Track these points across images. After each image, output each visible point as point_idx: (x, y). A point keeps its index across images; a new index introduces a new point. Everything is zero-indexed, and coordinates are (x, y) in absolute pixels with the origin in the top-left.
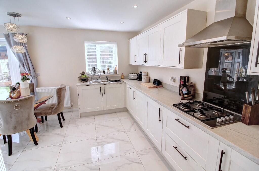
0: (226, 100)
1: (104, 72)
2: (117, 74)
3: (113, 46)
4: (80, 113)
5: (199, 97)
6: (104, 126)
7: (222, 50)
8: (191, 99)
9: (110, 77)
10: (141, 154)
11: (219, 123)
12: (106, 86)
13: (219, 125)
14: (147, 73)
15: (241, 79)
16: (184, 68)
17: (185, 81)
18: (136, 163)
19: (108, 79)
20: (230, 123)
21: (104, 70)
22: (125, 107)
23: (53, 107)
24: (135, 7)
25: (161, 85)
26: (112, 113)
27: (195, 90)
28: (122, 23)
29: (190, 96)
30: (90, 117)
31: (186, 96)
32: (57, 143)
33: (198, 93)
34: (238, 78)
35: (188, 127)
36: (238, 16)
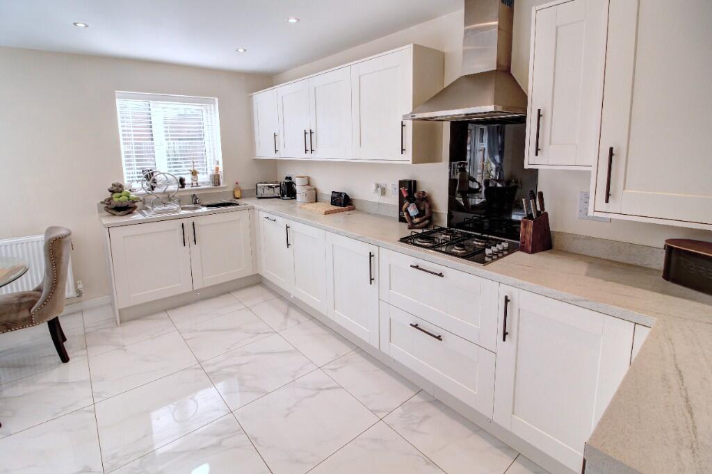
0: (485, 221)
1: (182, 181)
2: (222, 185)
3: (203, 108)
4: (120, 310)
5: (439, 220)
6: (208, 330)
7: (470, 126)
8: (426, 227)
9: (201, 194)
10: (332, 370)
11: (491, 256)
12: (198, 221)
13: (490, 260)
14: (309, 179)
15: (492, 182)
16: (413, 163)
17: (409, 190)
18: (328, 389)
19: (195, 201)
20: (504, 256)
21: (183, 176)
22: (255, 273)
23: (34, 302)
24: (293, 21)
25: (351, 204)
26: (218, 296)
27: (431, 207)
28: (241, 50)
29: (425, 219)
30: (155, 316)
31: (417, 220)
32: (71, 405)
33: (437, 213)
34: (487, 183)
35: (441, 275)
36: (500, 69)
